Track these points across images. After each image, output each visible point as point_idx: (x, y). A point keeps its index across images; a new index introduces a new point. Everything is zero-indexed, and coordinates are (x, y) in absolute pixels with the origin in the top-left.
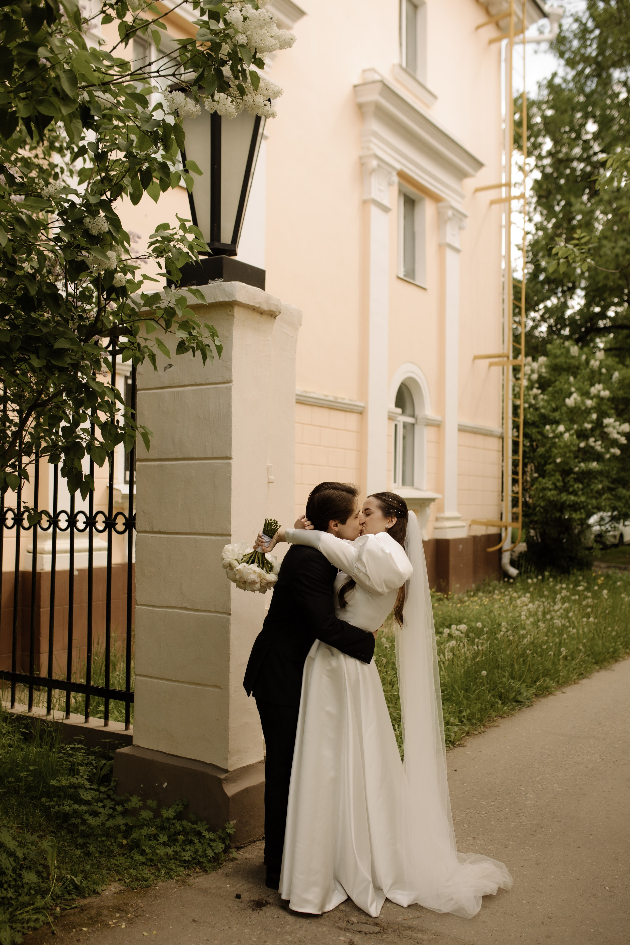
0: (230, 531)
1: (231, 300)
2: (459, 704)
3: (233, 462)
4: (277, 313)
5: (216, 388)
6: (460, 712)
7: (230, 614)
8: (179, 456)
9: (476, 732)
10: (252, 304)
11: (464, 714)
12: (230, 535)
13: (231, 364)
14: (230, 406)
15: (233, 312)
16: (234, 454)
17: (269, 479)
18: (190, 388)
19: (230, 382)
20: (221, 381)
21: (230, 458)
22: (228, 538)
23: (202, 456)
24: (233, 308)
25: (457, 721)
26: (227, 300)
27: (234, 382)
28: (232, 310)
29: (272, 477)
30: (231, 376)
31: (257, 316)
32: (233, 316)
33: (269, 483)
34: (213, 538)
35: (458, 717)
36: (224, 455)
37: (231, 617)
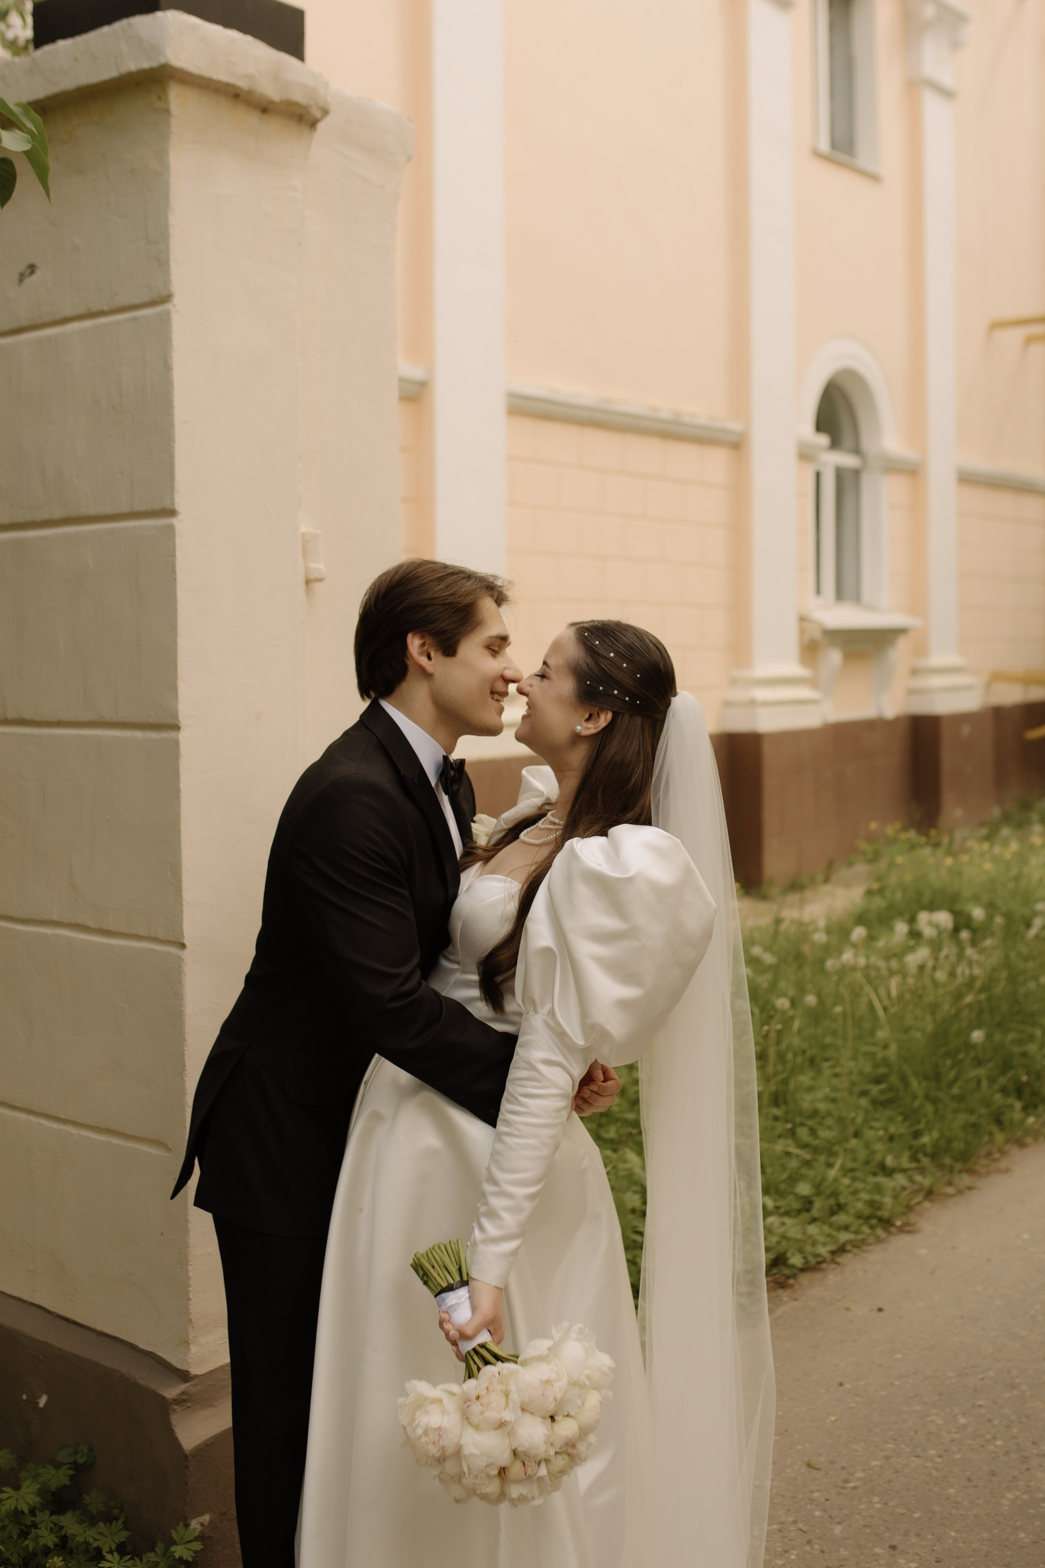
0: (175, 715)
1: (154, 64)
2: (910, 1116)
3: (179, 523)
4: (317, 114)
5: (135, 319)
6: (917, 1135)
7: (183, 946)
8: (58, 514)
9: (950, 1190)
10: (222, 76)
11: (925, 1139)
12: (176, 727)
13: (167, 251)
14: (167, 368)
15: (167, 102)
16: (181, 502)
17: (307, 570)
18: (76, 326)
19: (166, 298)
20: (146, 298)
21: (172, 513)
22: (172, 734)
23: (108, 510)
24: (165, 90)
25: (905, 1162)
26: (146, 65)
27: (177, 300)
28: (163, 97)
29: (319, 567)
30: (167, 281)
31: (253, 119)
32: (167, 112)
33: (308, 582)
34: (139, 734)
35: (911, 1147)
36: (157, 506)
37: (186, 954)
